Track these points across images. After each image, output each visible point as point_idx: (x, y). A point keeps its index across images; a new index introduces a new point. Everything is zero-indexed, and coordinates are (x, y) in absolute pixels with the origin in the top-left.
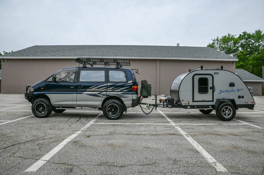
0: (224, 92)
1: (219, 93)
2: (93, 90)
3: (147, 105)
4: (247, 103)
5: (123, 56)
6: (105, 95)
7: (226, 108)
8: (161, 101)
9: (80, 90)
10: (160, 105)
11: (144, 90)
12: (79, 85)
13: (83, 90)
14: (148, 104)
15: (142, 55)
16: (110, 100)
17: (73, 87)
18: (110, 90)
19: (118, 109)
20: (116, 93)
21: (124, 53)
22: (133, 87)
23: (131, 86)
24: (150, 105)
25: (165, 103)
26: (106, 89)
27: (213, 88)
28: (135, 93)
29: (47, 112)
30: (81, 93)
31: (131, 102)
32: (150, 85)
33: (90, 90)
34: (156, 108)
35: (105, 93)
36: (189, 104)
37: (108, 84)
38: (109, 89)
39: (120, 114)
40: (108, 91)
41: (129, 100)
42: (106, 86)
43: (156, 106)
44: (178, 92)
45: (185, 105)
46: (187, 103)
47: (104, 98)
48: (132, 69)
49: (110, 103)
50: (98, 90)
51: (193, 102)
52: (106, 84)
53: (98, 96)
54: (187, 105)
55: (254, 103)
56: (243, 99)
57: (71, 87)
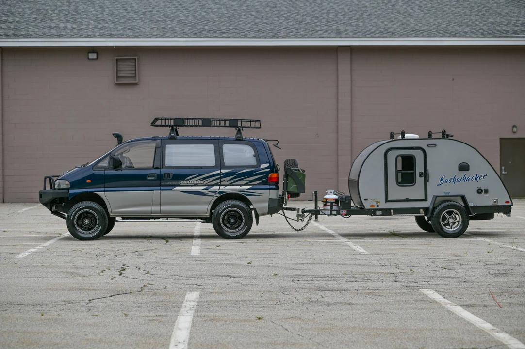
0: (449, 182)
1: (439, 183)
2: (192, 182)
3: (298, 212)
4: (495, 202)
5: (196, 35)
6: (217, 193)
7: (450, 213)
8: (326, 202)
9: (166, 183)
10: (323, 211)
11: (290, 180)
12: (165, 174)
13: (174, 183)
14: (299, 209)
15: (276, 30)
16: (227, 202)
17: (153, 178)
18: (227, 181)
19: (243, 218)
20: (238, 187)
21: (195, 17)
22: (270, 175)
23: (267, 173)
24: (304, 211)
25: (335, 207)
26: (219, 181)
27: (425, 174)
28: (274, 187)
29: (101, 227)
30: (170, 190)
31: (267, 204)
32: (304, 171)
33: (188, 182)
34: (316, 217)
35: (217, 187)
36: (378, 206)
37: (222, 171)
38: (224, 181)
39: (246, 227)
40: (222, 183)
41: (264, 201)
42: (219, 175)
43: (316, 213)
44: (357, 183)
45: (371, 209)
46: (375, 204)
47: (215, 198)
48: (266, 138)
49: (227, 206)
50: (202, 182)
51: (386, 202)
52: (219, 171)
53: (203, 194)
54: (376, 207)
55: (510, 204)
56: (487, 195)
57: (149, 177)
